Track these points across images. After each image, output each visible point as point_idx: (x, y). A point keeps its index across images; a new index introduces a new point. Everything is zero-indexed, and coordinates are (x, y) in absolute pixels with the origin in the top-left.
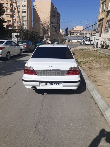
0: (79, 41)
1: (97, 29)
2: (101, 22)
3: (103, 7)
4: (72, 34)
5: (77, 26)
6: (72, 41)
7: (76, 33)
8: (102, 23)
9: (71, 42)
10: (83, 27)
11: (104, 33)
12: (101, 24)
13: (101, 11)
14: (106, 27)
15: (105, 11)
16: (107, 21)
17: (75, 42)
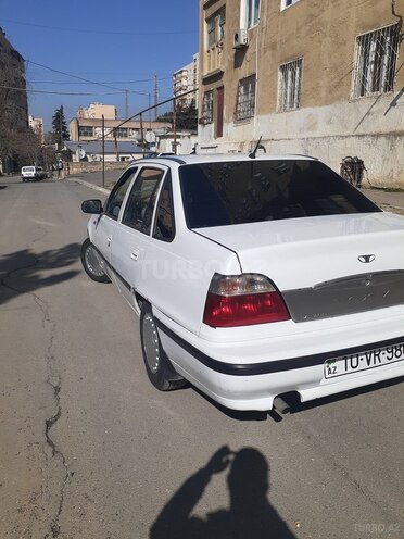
0: (123, 158)
1: (203, 112)
2: (213, 86)
3: (212, 31)
4: (86, 134)
5: (92, 106)
6: (98, 159)
7: (98, 131)
8: (221, 89)
9: (95, 163)
10: (113, 107)
11: (232, 124)
12: (216, 92)
13: (206, 48)
14: (237, 104)
15: (225, 47)
16: (240, 81)
17: (111, 163)
